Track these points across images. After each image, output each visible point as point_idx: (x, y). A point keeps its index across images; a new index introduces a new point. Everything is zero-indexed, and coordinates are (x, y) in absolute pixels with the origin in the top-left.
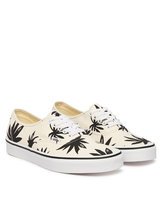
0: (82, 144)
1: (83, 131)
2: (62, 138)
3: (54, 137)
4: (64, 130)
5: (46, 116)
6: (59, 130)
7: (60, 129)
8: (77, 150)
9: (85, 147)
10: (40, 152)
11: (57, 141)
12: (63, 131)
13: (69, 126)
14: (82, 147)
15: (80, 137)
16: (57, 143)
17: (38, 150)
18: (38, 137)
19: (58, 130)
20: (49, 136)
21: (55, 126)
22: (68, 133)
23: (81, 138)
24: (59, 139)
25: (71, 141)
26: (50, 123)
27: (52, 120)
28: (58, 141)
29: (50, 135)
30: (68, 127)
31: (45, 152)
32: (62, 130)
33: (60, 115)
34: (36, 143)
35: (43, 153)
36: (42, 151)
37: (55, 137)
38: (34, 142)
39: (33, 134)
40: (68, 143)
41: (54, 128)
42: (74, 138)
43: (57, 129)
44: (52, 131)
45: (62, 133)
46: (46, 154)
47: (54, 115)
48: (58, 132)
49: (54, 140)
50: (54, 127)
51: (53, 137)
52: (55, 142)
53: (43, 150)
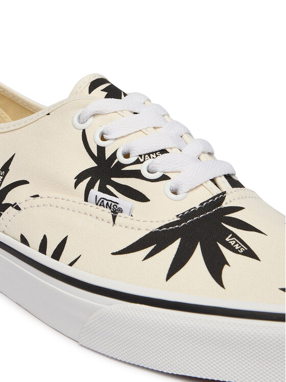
0: (234, 235)
1: (226, 173)
2: (140, 197)
3: (100, 190)
4: (149, 162)
5: (63, 94)
6: (124, 161)
7: (127, 156)
8: (216, 266)
9: (250, 253)
10: (32, 252)
11: (116, 212)
12: (143, 168)
13: (170, 146)
14: (236, 251)
15: (221, 197)
16: (114, 218)
17: (24, 240)
18: (25, 182)
19: (120, 158)
20: (76, 185)
21: (103, 139)
22: (165, 178)
23: (224, 205)
24: (123, 201)
25: (184, 217)
26: (83, 126)
27: (94, 115)
28: (121, 210)
29: (79, 178)
30: (163, 151)
31: (57, 255)
32: (137, 162)
33: (125, 95)
34: (18, 208)
35: (46, 260)
36: (43, 248)
37: (103, 189)
38: (8, 205)
39: (6, 168)
40: (167, 226)
41: (101, 150)
42: (194, 201)
43: (114, 156)
44: (93, 164)
45: (137, 174)
46: (60, 266)
47: (99, 92)
48: (119, 170)
49: (100, 203)
50: (102, 144)
51: (95, 192)
52: (107, 213)
53: (51, 248)
